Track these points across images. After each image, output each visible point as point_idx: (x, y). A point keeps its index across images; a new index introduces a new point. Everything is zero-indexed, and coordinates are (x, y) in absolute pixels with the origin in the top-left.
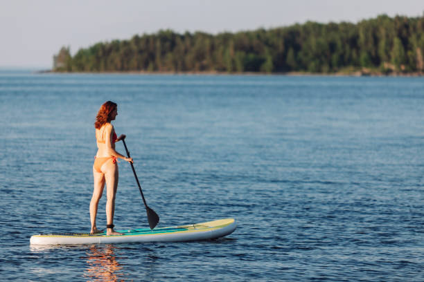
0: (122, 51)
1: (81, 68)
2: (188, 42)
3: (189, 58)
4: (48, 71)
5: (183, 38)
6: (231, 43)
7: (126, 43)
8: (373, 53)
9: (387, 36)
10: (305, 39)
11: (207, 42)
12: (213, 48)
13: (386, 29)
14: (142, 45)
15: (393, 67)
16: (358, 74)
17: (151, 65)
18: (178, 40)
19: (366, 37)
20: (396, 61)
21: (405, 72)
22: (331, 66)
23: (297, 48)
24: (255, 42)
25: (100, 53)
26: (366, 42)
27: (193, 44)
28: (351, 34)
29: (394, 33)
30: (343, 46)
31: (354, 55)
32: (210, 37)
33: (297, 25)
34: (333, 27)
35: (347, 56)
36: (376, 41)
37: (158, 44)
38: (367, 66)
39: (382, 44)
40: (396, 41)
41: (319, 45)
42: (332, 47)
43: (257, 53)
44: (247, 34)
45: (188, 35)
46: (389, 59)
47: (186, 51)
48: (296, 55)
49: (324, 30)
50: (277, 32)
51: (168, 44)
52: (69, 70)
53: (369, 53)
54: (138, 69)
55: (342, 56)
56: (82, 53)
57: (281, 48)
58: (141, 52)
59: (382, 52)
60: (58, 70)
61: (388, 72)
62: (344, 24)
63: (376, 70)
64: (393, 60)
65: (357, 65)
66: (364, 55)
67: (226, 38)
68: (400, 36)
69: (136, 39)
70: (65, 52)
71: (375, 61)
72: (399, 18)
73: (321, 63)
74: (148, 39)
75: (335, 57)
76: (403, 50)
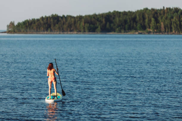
0: (37, 24)
1: (19, 32)
2: (64, 20)
3: (65, 26)
4: (5, 32)
5: (62, 18)
6: (83, 20)
7: (38, 20)
8: (143, 24)
9: (149, 17)
10: (114, 18)
11: (73, 20)
12: (75, 22)
13: (148, 14)
14: (45, 21)
15: (151, 30)
16: (137, 33)
17: (49, 29)
18: (60, 19)
19: (140, 17)
20: (153, 28)
21: (156, 32)
22: (125, 30)
23: (111, 22)
24: (93, 19)
25: (27, 25)
26: (140, 19)
27: (66, 21)
28: (133, 16)
29: (151, 16)
30: (130, 21)
31: (135, 25)
32: (74, 17)
33: (110, 12)
34: (125, 13)
35: (132, 25)
36: (144, 19)
37: (52, 20)
38: (140, 30)
39: (147, 20)
40: (153, 19)
41: (120, 21)
42: (126, 21)
43: (94, 24)
44: (89, 16)
45: (64, 16)
46: (150, 28)
47: (64, 24)
48: (110, 26)
49: (121, 15)
50: (102, 15)
51: (56, 21)
52: (14, 32)
53: (141, 24)
54: (44, 31)
55: (130, 25)
56: (19, 24)
57: (104, 22)
58: (44, 24)
59: (146, 24)
60: (9, 32)
61: (149, 33)
62: (129, 12)
63: (144, 32)
64: (151, 27)
65: (136, 30)
66: (139, 25)
67: (80, 18)
68: (154, 17)
69: (42, 18)
70: (12, 24)
71: (144, 28)
72: (153, 10)
73: (121, 29)
74: (47, 18)
75: (127, 26)
76: (155, 23)
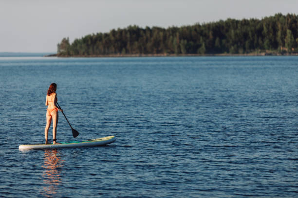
0: (104, 41)
1: (77, 53)
2: (148, 35)
3: (149, 45)
4: (54, 55)
5: (144, 31)
6: (178, 34)
7: (106, 35)
8: (273, 40)
9: (282, 28)
10: (227, 31)
11: (161, 34)
12: (165, 38)
13: (282, 24)
14: (117, 36)
15: (287, 49)
16: (263, 54)
17: (124, 50)
18: (142, 32)
19: (268, 28)
20: (288, 45)
21: (295, 52)
22: (244, 49)
23: (222, 37)
24: (194, 33)
25: (89, 42)
26: (268, 32)
27: (151, 35)
28: (258, 27)
29: (286, 26)
30: (253, 35)
31: (260, 42)
32: (164, 30)
33: (221, 21)
34: (245, 23)
35: (255, 42)
36: (275, 31)
37: (128, 35)
38: (269, 49)
39: (279, 33)
40: (288, 31)
41: (236, 34)
42: (246, 36)
43: (195, 41)
44: (188, 28)
45: (148, 28)
46: (284, 46)
47: (147, 40)
48: (221, 42)
49: (239, 25)
50: (208, 27)
51: (134, 36)
52: (69, 55)
53: (270, 40)
54: (115, 53)
55: (252, 42)
56: (77, 42)
57: (211, 37)
58: (117, 41)
59: (279, 39)
60: (61, 55)
61: (283, 53)
62: (253, 20)
63: (275, 51)
64: (286, 44)
65: (263, 49)
66: (267, 41)
67: (174, 30)
68: (290, 28)
69: (113, 32)
70: (66, 41)
71: (274, 45)
72: (290, 16)
73: (238, 47)
74: (121, 32)
75: (247, 43)
76: (293, 37)
